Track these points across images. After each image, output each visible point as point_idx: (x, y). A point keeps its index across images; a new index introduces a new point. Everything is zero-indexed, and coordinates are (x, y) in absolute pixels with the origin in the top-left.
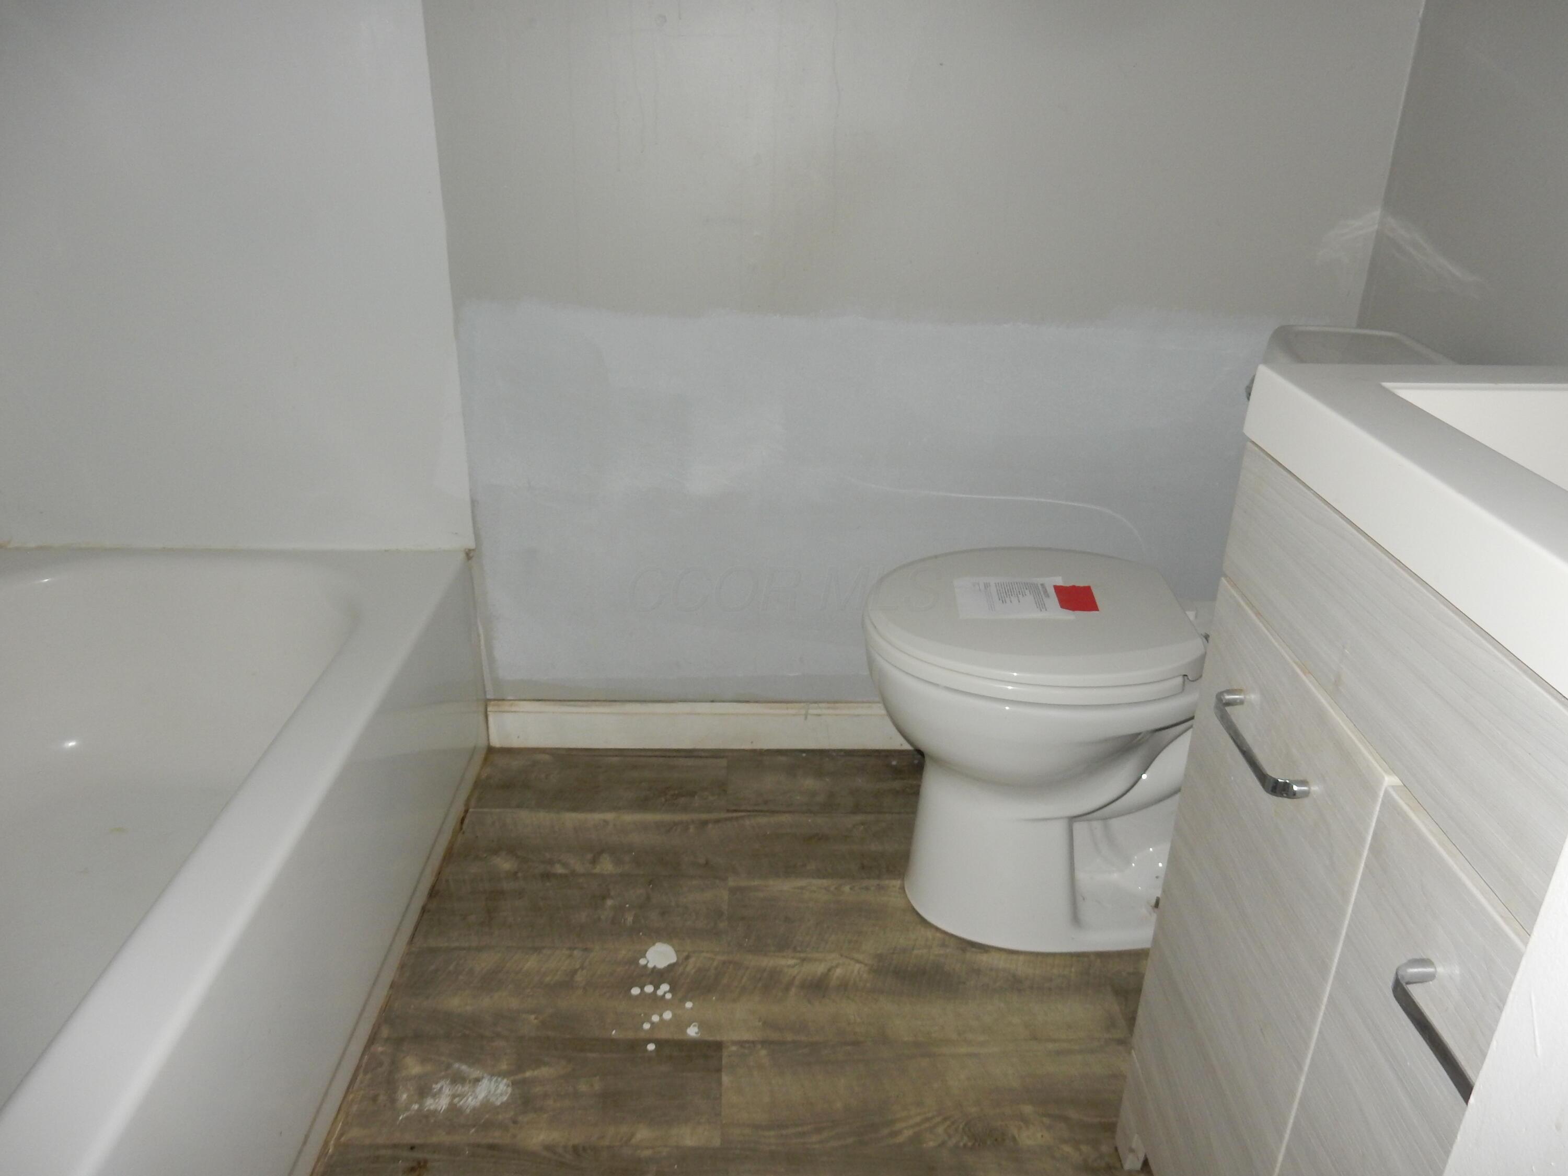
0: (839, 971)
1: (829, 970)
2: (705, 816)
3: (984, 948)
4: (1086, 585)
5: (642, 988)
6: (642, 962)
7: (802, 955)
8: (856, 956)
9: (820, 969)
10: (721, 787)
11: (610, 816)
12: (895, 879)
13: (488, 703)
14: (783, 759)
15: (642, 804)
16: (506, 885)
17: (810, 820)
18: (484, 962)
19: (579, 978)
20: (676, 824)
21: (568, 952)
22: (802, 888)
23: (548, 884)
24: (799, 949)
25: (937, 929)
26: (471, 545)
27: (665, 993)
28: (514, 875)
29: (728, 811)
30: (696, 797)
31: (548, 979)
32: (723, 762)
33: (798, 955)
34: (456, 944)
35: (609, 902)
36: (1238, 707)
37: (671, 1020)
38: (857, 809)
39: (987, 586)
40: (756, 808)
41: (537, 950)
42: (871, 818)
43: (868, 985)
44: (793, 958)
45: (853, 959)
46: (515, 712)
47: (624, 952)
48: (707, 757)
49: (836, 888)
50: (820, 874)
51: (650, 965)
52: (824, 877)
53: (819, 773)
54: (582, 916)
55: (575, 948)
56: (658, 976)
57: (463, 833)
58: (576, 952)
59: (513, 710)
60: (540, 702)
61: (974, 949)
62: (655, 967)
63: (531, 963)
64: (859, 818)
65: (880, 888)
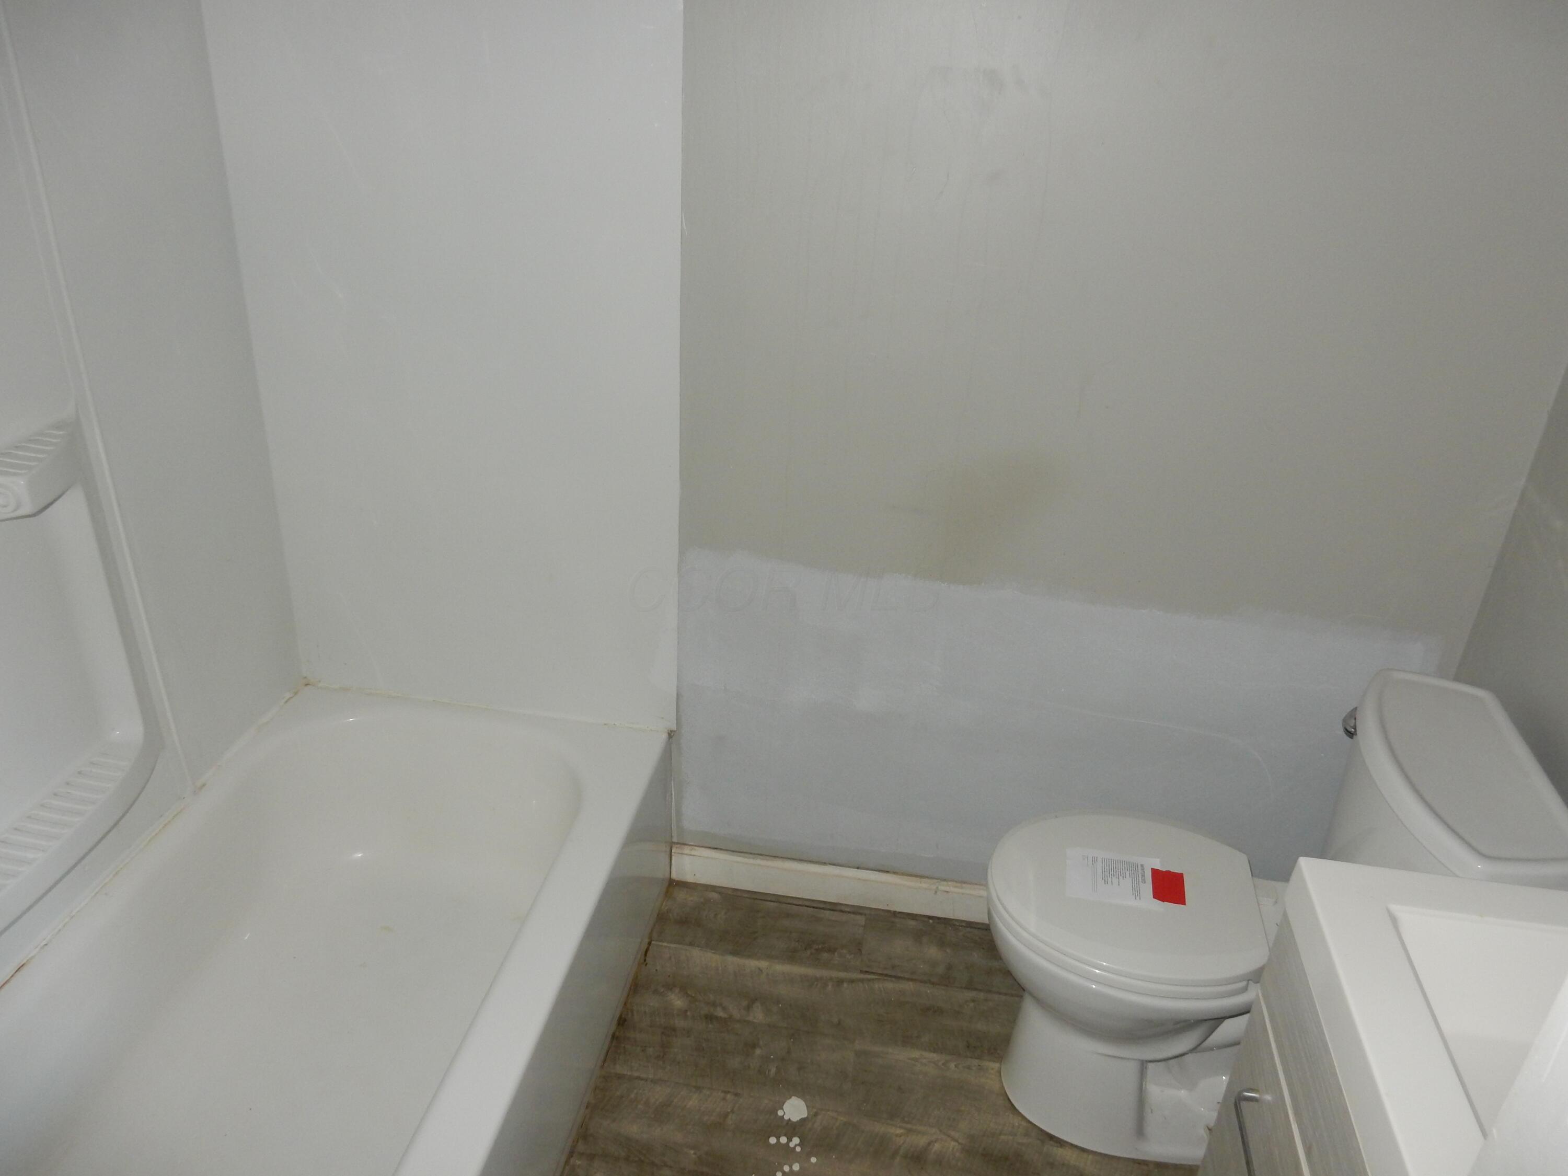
0: (937, 1146)
1: (929, 1144)
2: (842, 975)
3: (1060, 1143)
4: (1181, 872)
5: (778, 1139)
6: (780, 1113)
7: (909, 1126)
8: (952, 1133)
9: (922, 1141)
10: (858, 946)
11: (763, 964)
12: (994, 1061)
13: (673, 845)
14: (912, 923)
15: (791, 956)
16: (680, 1023)
17: (928, 991)
18: (658, 1094)
19: (730, 1121)
20: (817, 979)
21: (722, 1095)
22: (916, 1060)
23: (710, 1026)
24: (906, 1119)
25: (1024, 1118)
26: (674, 728)
27: (796, 1145)
28: (684, 1013)
29: (861, 972)
30: (836, 954)
31: (706, 1118)
32: (861, 920)
33: (904, 1125)
34: (636, 1074)
35: (758, 1051)
36: (1252, 1104)
37: (798, 1171)
38: (970, 986)
39: (1094, 860)
40: (885, 972)
41: (698, 1089)
42: (982, 996)
43: (959, 1164)
44: (901, 1127)
45: (949, 1136)
46: (694, 855)
47: (766, 1101)
48: (849, 912)
49: (943, 1064)
50: (934, 1048)
51: (786, 1118)
52: (935, 1051)
53: (942, 943)
54: (735, 1062)
55: (729, 1092)
56: (792, 1129)
57: (646, 964)
58: (729, 1096)
59: (692, 854)
60: (715, 850)
61: (1051, 1142)
62: (789, 1119)
63: (693, 1101)
64: (970, 994)
65: (980, 1068)
